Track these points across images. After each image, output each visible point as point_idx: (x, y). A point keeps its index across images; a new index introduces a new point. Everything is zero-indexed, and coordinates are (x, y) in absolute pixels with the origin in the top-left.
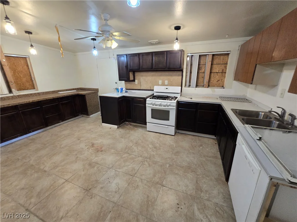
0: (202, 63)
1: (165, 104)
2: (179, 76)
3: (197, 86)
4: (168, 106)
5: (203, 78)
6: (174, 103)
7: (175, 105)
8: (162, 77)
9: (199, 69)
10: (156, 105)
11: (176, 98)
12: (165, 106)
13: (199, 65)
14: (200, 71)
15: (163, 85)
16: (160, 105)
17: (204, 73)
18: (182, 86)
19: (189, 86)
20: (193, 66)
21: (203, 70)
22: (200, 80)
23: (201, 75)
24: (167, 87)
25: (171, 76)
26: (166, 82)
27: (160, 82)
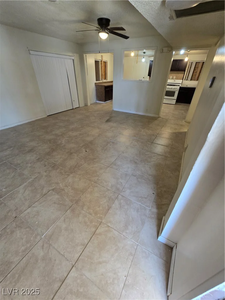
0: (196, 66)
1: (174, 88)
2: (182, 74)
3: (191, 80)
4: (175, 89)
5: (195, 75)
6: (178, 87)
7: (179, 88)
8: (172, 75)
9: (194, 70)
10: (169, 89)
11: (179, 86)
12: (173, 89)
13: (195, 67)
14: (195, 71)
15: (172, 79)
16: (171, 89)
17: (196, 72)
18: (183, 80)
19: (187, 80)
20: (191, 68)
21: (196, 71)
22: (194, 76)
23: (194, 74)
24: (175, 80)
25: (178, 74)
26: (175, 77)
27: (171, 77)
